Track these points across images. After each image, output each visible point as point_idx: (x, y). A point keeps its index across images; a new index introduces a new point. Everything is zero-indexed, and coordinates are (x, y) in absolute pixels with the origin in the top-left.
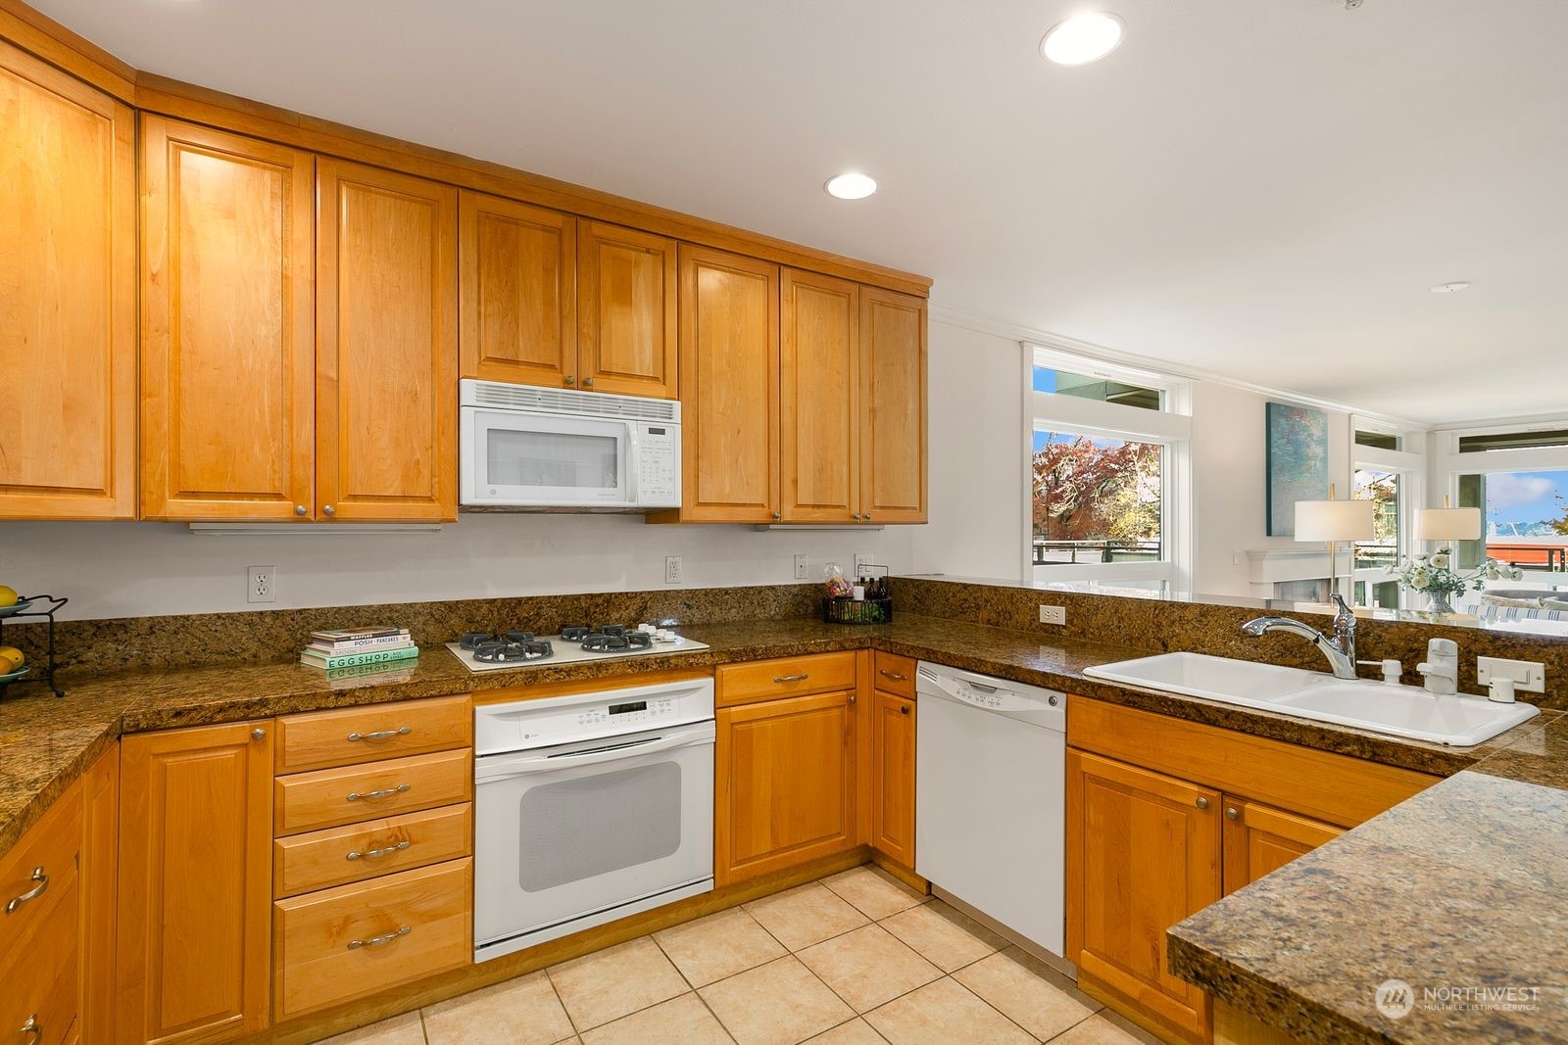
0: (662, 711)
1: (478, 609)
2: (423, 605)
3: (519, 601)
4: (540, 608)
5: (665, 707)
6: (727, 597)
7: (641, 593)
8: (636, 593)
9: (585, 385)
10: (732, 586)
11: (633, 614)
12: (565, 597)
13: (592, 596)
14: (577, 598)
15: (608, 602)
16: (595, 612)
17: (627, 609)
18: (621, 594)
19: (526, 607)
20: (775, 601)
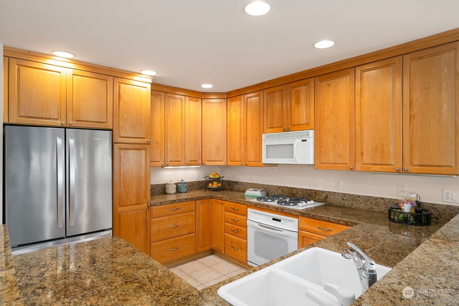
0: (284, 224)
1: (284, 189)
2: (274, 186)
3: (293, 188)
4: (297, 191)
5: (285, 223)
6: (359, 198)
7: (326, 192)
8: (324, 191)
9: (289, 130)
10: (362, 195)
11: (323, 198)
12: (304, 189)
13: (311, 190)
14: (307, 190)
15: (315, 193)
16: (312, 195)
17: (321, 196)
18: (319, 191)
19: (294, 190)
20: (384, 204)
